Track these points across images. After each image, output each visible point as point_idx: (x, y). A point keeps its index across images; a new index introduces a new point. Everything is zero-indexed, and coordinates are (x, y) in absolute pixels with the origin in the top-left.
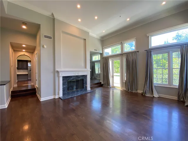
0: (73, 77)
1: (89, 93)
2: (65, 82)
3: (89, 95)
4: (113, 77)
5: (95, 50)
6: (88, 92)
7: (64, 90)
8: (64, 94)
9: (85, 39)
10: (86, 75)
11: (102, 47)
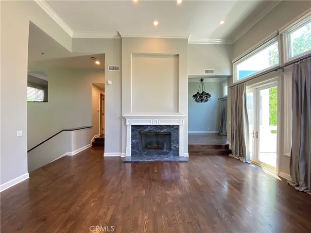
0: (149, 127)
1: (183, 163)
2: (136, 135)
3: (182, 166)
4: (257, 137)
5: (207, 72)
6: (180, 160)
7: (135, 147)
8: (133, 153)
9: (178, 55)
10: (178, 126)
11: (231, 62)
